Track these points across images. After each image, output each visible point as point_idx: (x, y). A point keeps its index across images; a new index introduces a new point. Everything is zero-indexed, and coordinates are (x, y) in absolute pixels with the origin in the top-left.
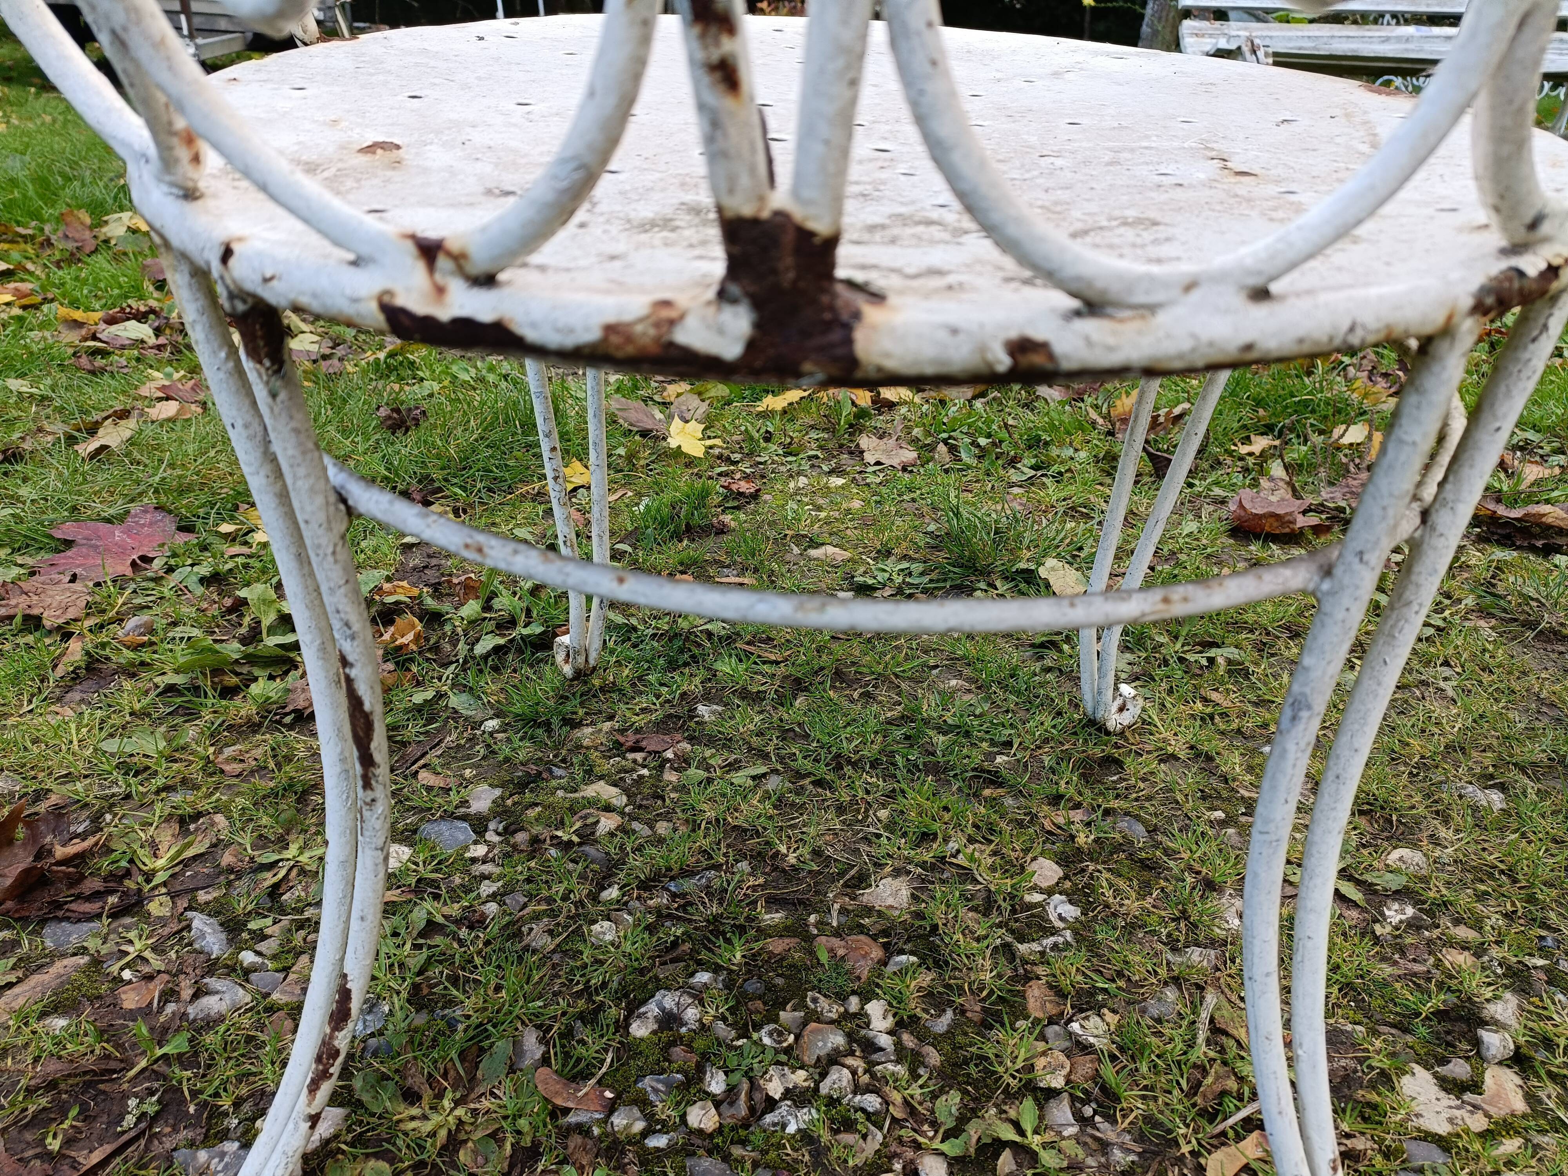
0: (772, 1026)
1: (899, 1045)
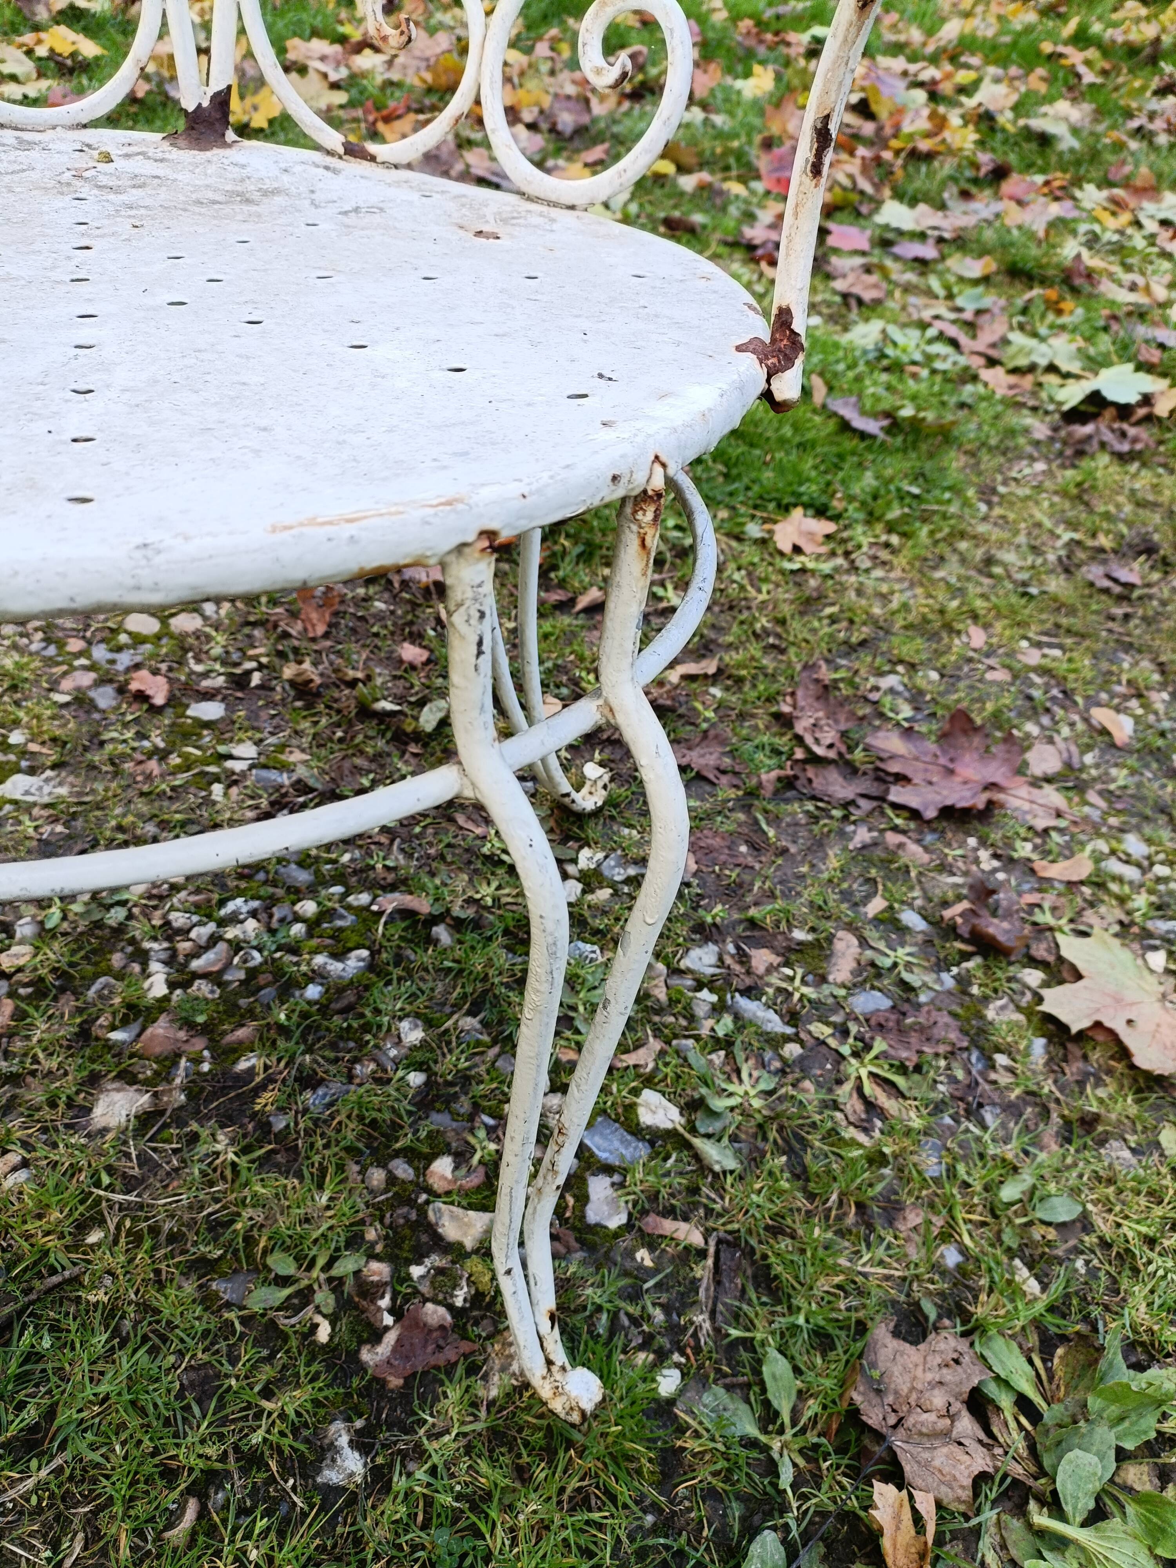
0: (251, 964)
1: (145, 965)
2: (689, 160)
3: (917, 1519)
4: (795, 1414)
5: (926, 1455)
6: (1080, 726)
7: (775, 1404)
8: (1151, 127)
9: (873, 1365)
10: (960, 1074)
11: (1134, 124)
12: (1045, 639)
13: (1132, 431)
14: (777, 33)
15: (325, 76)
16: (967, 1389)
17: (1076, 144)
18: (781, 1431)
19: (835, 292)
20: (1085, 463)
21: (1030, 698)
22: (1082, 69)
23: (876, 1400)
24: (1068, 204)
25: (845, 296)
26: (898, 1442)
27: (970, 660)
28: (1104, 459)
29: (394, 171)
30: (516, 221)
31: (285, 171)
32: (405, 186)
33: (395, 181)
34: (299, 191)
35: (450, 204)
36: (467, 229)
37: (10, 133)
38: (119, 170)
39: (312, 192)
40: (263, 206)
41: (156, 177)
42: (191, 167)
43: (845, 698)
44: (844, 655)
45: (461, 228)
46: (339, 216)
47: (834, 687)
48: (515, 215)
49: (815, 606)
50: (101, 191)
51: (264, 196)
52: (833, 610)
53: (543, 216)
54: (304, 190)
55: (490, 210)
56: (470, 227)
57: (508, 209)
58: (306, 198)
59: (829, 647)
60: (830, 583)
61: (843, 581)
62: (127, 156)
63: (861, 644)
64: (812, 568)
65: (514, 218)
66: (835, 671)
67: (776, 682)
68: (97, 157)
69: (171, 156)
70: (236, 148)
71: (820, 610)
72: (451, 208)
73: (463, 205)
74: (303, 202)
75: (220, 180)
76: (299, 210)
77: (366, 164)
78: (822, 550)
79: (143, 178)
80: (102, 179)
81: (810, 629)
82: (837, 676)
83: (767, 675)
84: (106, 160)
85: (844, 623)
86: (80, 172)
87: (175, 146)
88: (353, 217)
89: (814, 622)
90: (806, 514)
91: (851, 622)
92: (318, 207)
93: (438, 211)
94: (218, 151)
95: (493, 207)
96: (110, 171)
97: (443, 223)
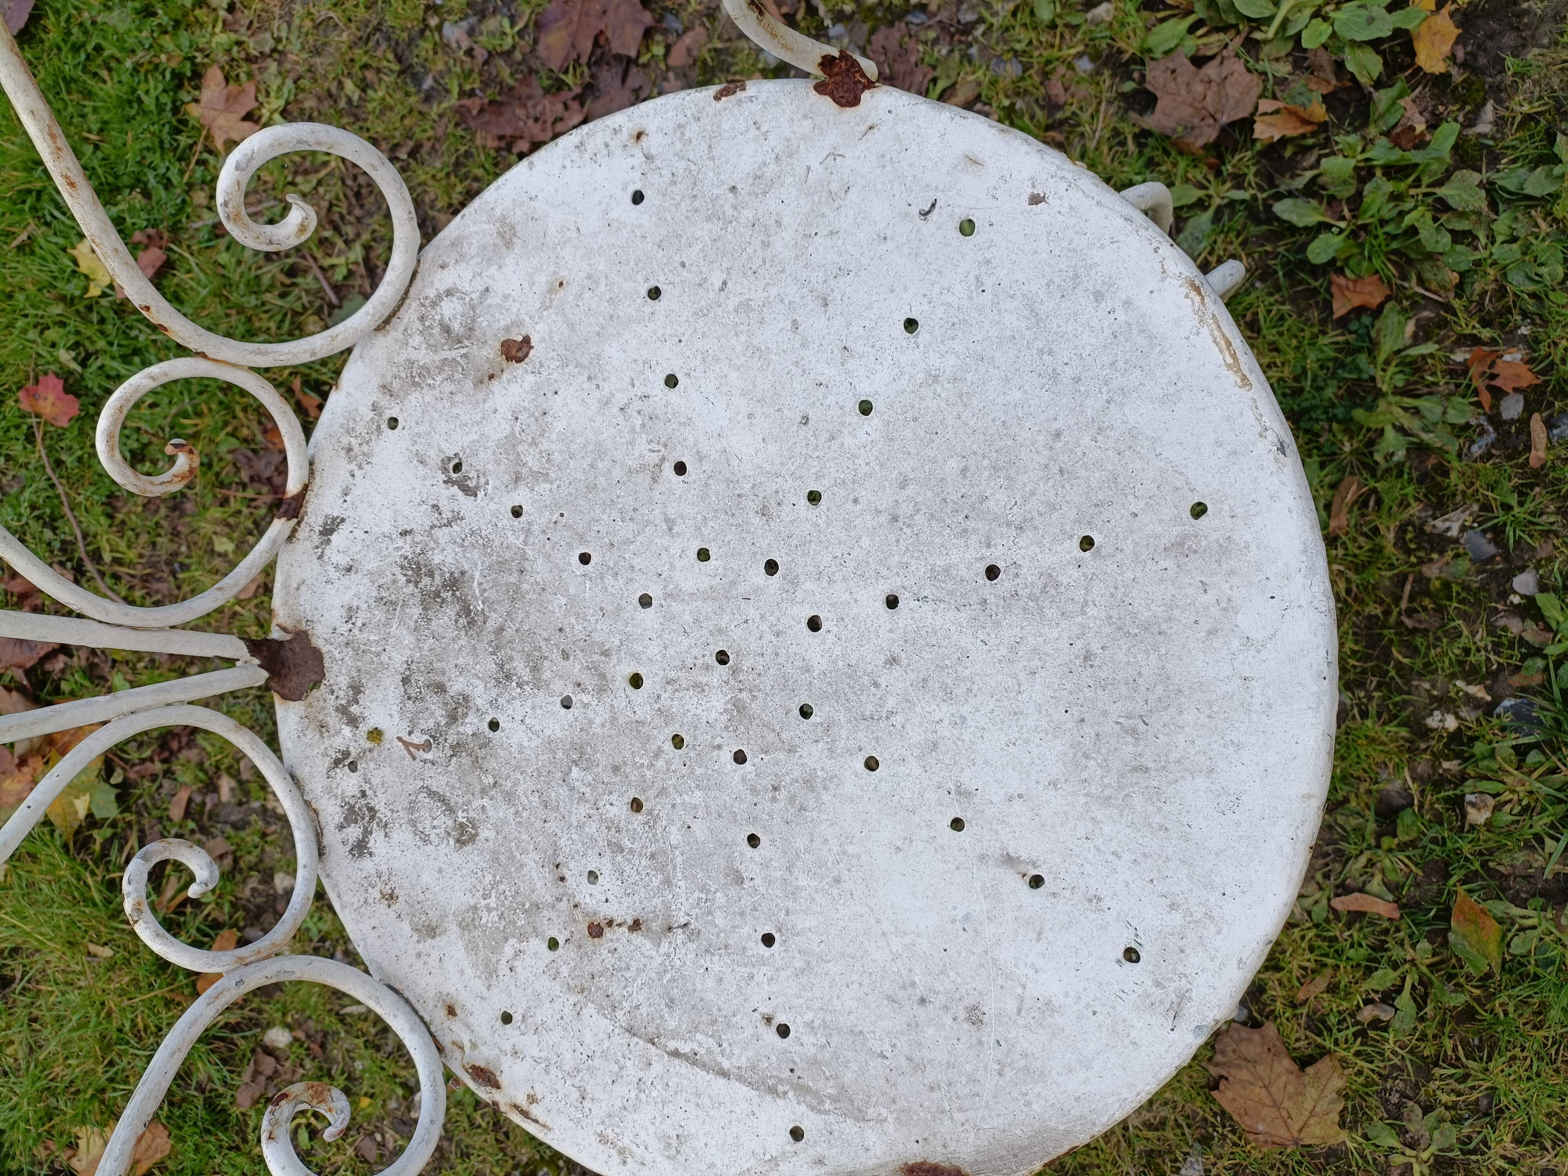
3: (1277, 112)
4: (1203, 187)
5: (1231, 101)
7: (1193, 200)
9: (1174, 130)
10: (932, 34)
16: (1192, 68)
18: (1209, 197)
23: (1197, 132)
26: (1224, 120)
29: (318, 466)
30: (457, 327)
31: (349, 570)
32: (365, 448)
33: (350, 461)
34: (406, 547)
35: (415, 398)
36: (497, 372)
37: (332, 837)
38: (396, 716)
39: (404, 533)
40: (466, 567)
41: (405, 681)
42: (368, 657)
43: (485, 84)
44: (417, 80)
45: (491, 377)
46: (481, 494)
47: (472, 94)
48: (436, 331)
49: (342, 104)
50: (465, 715)
51: (431, 574)
52: (349, 86)
53: (434, 304)
54: (400, 542)
55: (425, 357)
56: (486, 368)
57: (416, 340)
58: (430, 535)
59: (407, 94)
60: (305, 83)
61: (301, 69)
62: (353, 721)
63: (399, 59)
64: (281, 103)
65: (447, 330)
66: (447, 91)
67: (467, 154)
68: (368, 745)
69: (343, 681)
70: (304, 627)
71: (349, 101)
72: (428, 396)
73: (415, 384)
74: (442, 535)
75: (395, 624)
76: (473, 533)
77: (310, 496)
78: (251, 89)
79: (412, 692)
80: (431, 723)
81: (382, 112)
82: (456, 90)
83: (457, 164)
84: (376, 735)
85: (370, 75)
86: (417, 747)
87: (316, 684)
88: (482, 480)
89: (370, 106)
90: (196, 101)
91: (366, 66)
92: (457, 518)
93: (439, 406)
94: (318, 642)
95: (414, 355)
96: (405, 724)
97: (481, 395)
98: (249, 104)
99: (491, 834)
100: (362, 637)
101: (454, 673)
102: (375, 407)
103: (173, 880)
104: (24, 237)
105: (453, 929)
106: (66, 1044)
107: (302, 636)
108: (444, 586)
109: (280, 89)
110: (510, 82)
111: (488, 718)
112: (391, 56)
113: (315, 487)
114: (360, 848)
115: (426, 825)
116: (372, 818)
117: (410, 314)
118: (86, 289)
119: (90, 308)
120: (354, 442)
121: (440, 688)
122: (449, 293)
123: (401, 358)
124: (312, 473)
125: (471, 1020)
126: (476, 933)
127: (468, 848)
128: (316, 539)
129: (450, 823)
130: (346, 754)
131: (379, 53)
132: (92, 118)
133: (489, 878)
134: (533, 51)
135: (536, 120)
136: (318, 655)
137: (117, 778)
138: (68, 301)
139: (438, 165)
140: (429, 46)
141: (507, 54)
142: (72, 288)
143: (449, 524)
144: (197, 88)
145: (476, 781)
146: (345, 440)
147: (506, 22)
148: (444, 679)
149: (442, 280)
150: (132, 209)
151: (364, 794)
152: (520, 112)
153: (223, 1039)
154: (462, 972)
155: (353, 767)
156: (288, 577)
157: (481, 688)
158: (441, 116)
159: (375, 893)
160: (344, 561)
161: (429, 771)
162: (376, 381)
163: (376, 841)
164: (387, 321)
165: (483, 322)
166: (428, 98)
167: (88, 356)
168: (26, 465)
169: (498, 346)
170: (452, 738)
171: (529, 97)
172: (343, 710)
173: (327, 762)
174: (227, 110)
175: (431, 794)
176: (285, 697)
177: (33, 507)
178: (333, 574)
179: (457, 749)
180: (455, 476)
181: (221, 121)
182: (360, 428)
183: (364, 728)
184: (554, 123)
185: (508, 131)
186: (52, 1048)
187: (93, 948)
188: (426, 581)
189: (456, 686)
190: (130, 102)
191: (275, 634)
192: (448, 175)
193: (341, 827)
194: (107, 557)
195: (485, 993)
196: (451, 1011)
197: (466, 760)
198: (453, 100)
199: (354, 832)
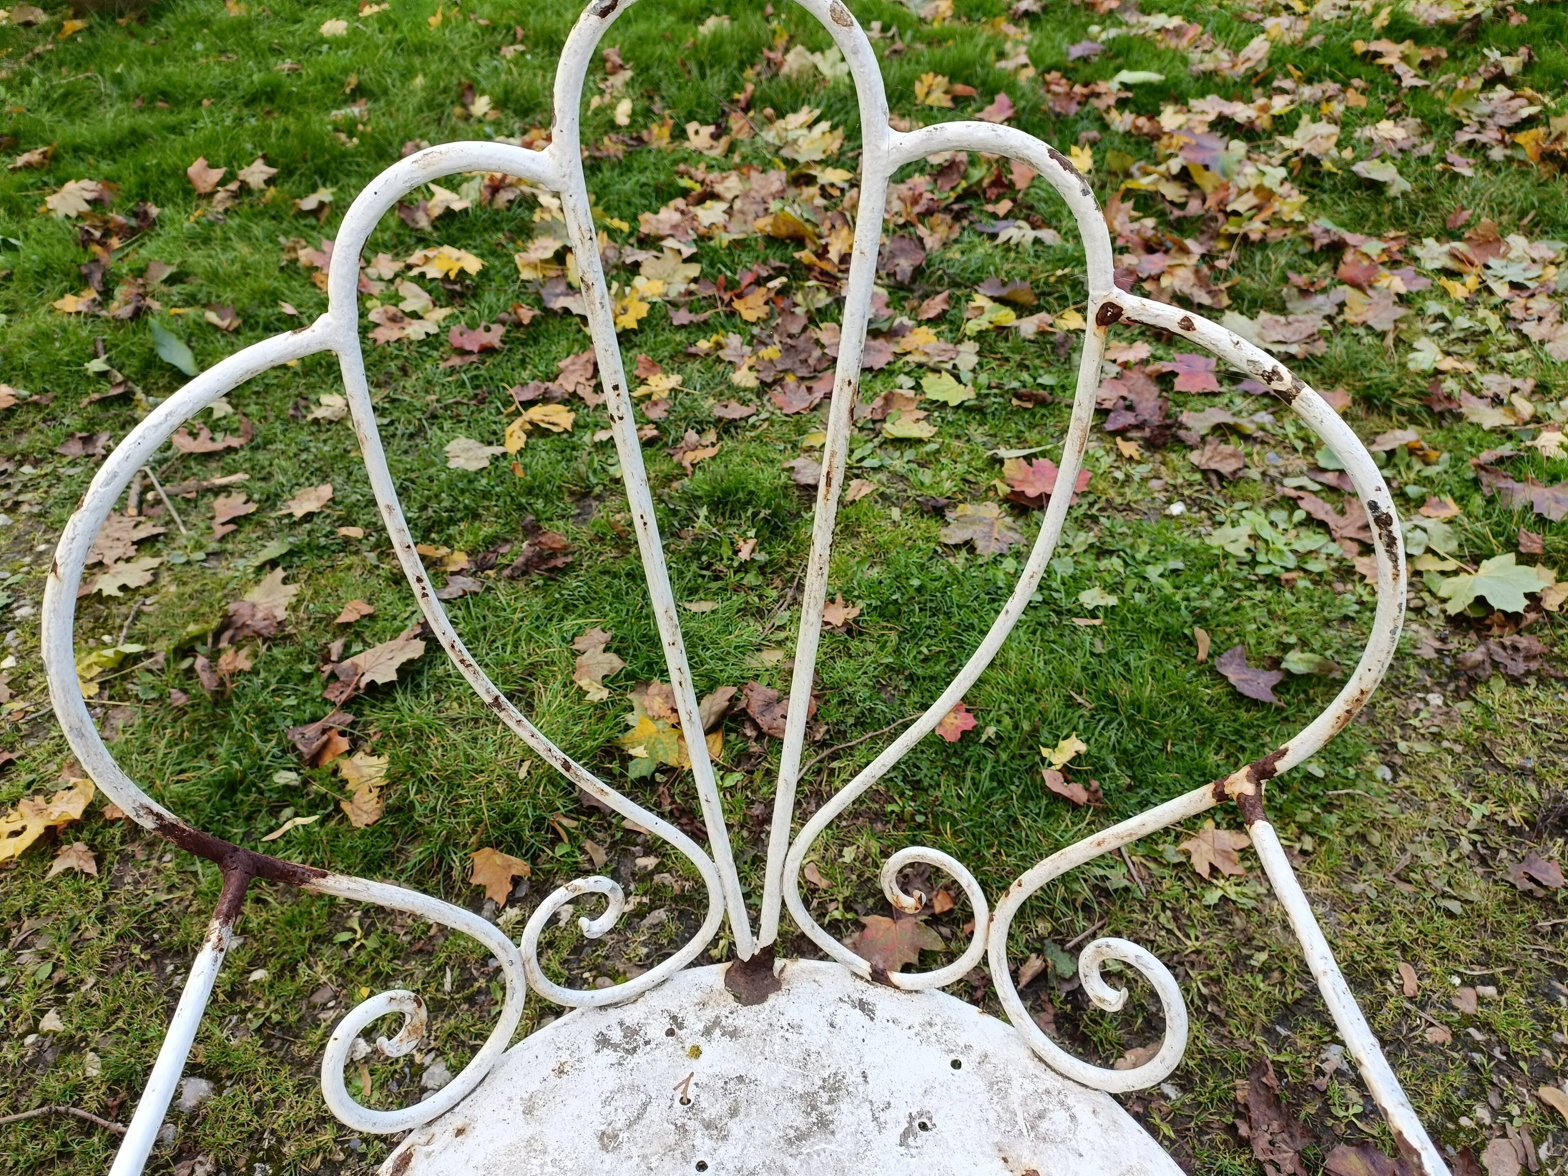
2: (1027, 298)
6: (1531, 1104)
8: (1482, 138)
11: (1463, 137)
12: (1478, 971)
13: (1524, 642)
14: (1086, 85)
15: (679, 252)
17: (1407, 186)
19: (1195, 468)
20: (1480, 692)
21: (1474, 1067)
22: (1401, 68)
24: (1409, 270)
25: (1205, 472)
27: (1406, 1013)
28: (1498, 685)
29: (915, 996)
30: (1044, 1125)
31: (832, 1025)
32: (933, 1039)
33: (922, 1025)
34: (854, 1078)
35: (980, 1085)
36: (1011, 1165)
37: (614, 1015)
38: (710, 1071)
39: (865, 1077)
40: (838, 1136)
41: (740, 1079)
42: (760, 1043)
43: (1293, 1088)
44: (1282, 1020)
45: (1005, 1160)
46: (902, 1150)
47: (1281, 1075)
48: (1040, 1106)
49: (1244, 951)
50: (711, 1137)
51: (831, 1101)
52: (1263, 957)
53: (1062, 1103)
54: (857, 1072)
55: (1016, 1095)
56: (1012, 1155)
57: (1029, 1087)
58: (865, 1100)
59: (1266, 1012)
60: (1255, 918)
61: (1266, 912)
62: (707, 1032)
63: (1297, 1002)
64: (1233, 897)
65: (1041, 1116)
66: (1279, 1051)
67: (1224, 1071)
68: (688, 1046)
69: (740, 1022)
70: (784, 987)
71: (1250, 957)
72: (984, 1097)
73: (991, 1085)
74: (865, 1112)
75: (789, 1068)
76: (868, 1142)
77: (891, 990)
78: (1239, 870)
79: (731, 1085)
80: (704, 1104)
81: (1245, 988)
82: (1281, 1059)
83: (1213, 1061)
84: (696, 1052)
85: (1276, 975)
86: (685, 1091)
87: (738, 998)
88: (914, 1151)
89: (1248, 976)
90: (1218, 826)
91: (1283, 972)
92: (881, 1127)
93: (975, 1109)
94: (772, 999)
95: (1016, 1084)
96: (705, 1080)
97: (988, 1149)
98: (1226, 868)
99: (607, 1166)
100: (777, 1037)
101: (747, 1125)
102: (968, 1047)
103: (575, 824)
104: (1080, 700)
105: (528, 1131)
106: (455, 746)
107: (776, 985)
108: (821, 1114)
109: (1244, 895)
110: (1303, 1115)
111: (708, 1161)
112: (1297, 994)
113: (898, 994)
114: (603, 1041)
115: (619, 1102)
116: (627, 1051)
117: (1050, 1080)
118: (1046, 746)
119: (1031, 748)
120: (937, 1029)
121: (734, 1113)
122: (1073, 1117)
123: (1011, 1071)
124: (910, 992)
125: (451, 1150)
126: (523, 1153)
127: (597, 1144)
128: (856, 996)
129: (619, 1125)
130: (681, 1026)
131: (1298, 984)
132: (1184, 746)
133: (569, 1165)
134: (1339, 1139)
135: (1272, 1143)
136: (761, 999)
137: (659, 777)
138: (1035, 732)
139: (1209, 1042)
140: (1316, 1031)
141: (1326, 1110)
142: (1045, 735)
143: (875, 1119)
144: (1229, 827)
145: (653, 1149)
146: (938, 1021)
147: (1358, 1109)
148: (741, 1116)
149: (1083, 1111)
150: (1116, 778)
151: (647, 1043)
152: (1275, 1126)
153: (439, 865)
154: (491, 1141)
155: (670, 1033)
156: (824, 973)
157: (735, 1153)
158: (1254, 1044)
159: (565, 1056)
160: (839, 1021)
161: (665, 1103)
162: (990, 1050)
163: (609, 1056)
164: (1041, 1060)
165: (1051, 1150)
166: (1267, 1031)
167: (994, 748)
168: (903, 704)
169: (1033, 1167)
170: (691, 1125)
171: (1292, 1136)
172: (716, 1022)
173: (675, 1010)
174: (1216, 851)
175: (645, 1106)
176: (728, 972)
177: (871, 710)
178: (828, 1011)
179: (682, 1130)
180: (916, 1124)
181: (1205, 847)
182: (949, 1034)
183: (701, 1042)
184: (1272, 1162)
185: (1254, 1114)
186: (452, 735)
187: (527, 764)
188: (825, 1096)
189: (735, 1127)
190: (1204, 775)
191: (779, 963)
192: (1201, 1052)
193: (621, 1024)
194: (835, 764)
195: (471, 1164)
196: (460, 1132)
197: (672, 1139)
198: (1270, 1055)
199: (616, 1035)
